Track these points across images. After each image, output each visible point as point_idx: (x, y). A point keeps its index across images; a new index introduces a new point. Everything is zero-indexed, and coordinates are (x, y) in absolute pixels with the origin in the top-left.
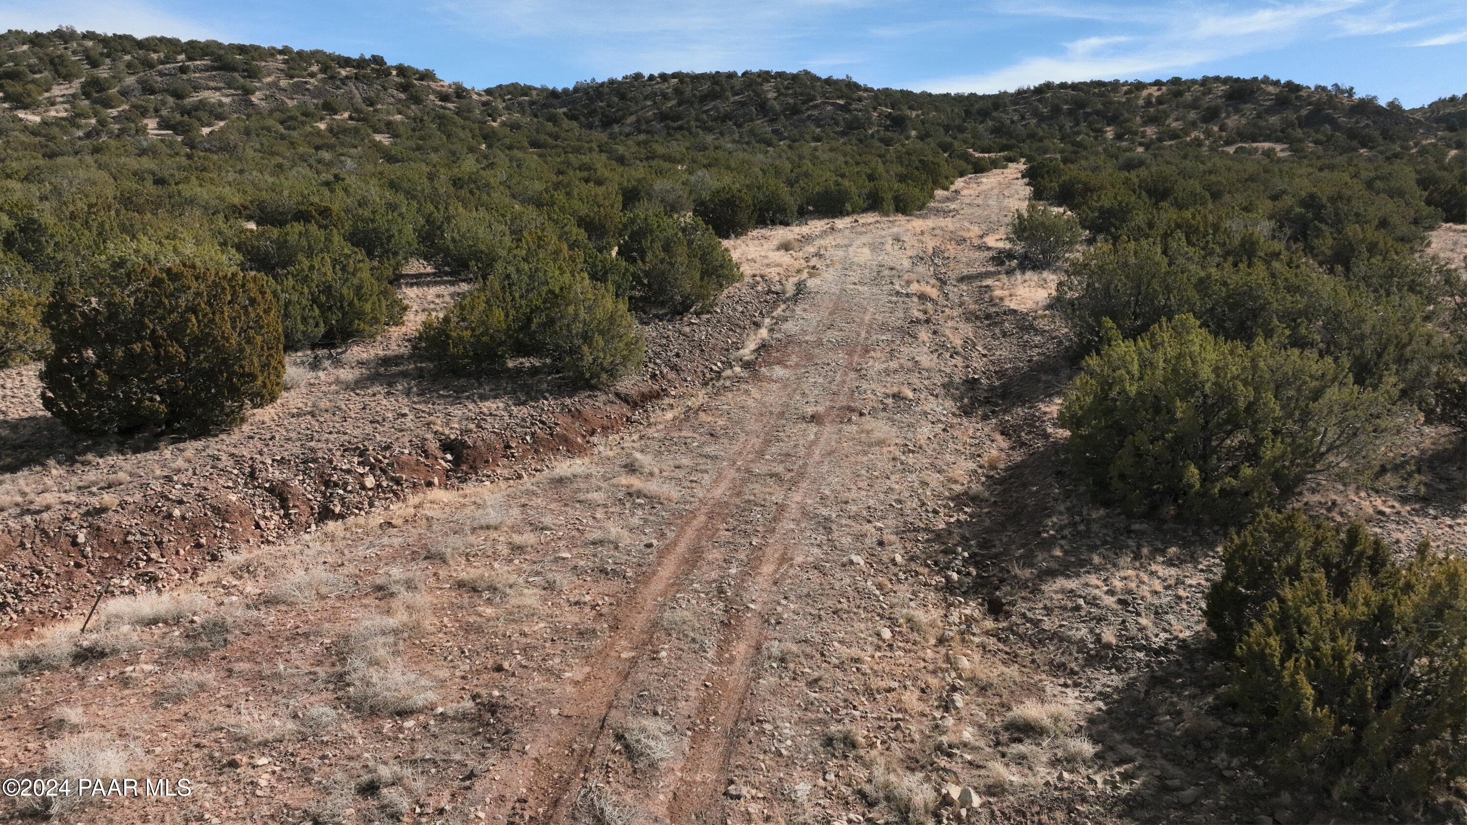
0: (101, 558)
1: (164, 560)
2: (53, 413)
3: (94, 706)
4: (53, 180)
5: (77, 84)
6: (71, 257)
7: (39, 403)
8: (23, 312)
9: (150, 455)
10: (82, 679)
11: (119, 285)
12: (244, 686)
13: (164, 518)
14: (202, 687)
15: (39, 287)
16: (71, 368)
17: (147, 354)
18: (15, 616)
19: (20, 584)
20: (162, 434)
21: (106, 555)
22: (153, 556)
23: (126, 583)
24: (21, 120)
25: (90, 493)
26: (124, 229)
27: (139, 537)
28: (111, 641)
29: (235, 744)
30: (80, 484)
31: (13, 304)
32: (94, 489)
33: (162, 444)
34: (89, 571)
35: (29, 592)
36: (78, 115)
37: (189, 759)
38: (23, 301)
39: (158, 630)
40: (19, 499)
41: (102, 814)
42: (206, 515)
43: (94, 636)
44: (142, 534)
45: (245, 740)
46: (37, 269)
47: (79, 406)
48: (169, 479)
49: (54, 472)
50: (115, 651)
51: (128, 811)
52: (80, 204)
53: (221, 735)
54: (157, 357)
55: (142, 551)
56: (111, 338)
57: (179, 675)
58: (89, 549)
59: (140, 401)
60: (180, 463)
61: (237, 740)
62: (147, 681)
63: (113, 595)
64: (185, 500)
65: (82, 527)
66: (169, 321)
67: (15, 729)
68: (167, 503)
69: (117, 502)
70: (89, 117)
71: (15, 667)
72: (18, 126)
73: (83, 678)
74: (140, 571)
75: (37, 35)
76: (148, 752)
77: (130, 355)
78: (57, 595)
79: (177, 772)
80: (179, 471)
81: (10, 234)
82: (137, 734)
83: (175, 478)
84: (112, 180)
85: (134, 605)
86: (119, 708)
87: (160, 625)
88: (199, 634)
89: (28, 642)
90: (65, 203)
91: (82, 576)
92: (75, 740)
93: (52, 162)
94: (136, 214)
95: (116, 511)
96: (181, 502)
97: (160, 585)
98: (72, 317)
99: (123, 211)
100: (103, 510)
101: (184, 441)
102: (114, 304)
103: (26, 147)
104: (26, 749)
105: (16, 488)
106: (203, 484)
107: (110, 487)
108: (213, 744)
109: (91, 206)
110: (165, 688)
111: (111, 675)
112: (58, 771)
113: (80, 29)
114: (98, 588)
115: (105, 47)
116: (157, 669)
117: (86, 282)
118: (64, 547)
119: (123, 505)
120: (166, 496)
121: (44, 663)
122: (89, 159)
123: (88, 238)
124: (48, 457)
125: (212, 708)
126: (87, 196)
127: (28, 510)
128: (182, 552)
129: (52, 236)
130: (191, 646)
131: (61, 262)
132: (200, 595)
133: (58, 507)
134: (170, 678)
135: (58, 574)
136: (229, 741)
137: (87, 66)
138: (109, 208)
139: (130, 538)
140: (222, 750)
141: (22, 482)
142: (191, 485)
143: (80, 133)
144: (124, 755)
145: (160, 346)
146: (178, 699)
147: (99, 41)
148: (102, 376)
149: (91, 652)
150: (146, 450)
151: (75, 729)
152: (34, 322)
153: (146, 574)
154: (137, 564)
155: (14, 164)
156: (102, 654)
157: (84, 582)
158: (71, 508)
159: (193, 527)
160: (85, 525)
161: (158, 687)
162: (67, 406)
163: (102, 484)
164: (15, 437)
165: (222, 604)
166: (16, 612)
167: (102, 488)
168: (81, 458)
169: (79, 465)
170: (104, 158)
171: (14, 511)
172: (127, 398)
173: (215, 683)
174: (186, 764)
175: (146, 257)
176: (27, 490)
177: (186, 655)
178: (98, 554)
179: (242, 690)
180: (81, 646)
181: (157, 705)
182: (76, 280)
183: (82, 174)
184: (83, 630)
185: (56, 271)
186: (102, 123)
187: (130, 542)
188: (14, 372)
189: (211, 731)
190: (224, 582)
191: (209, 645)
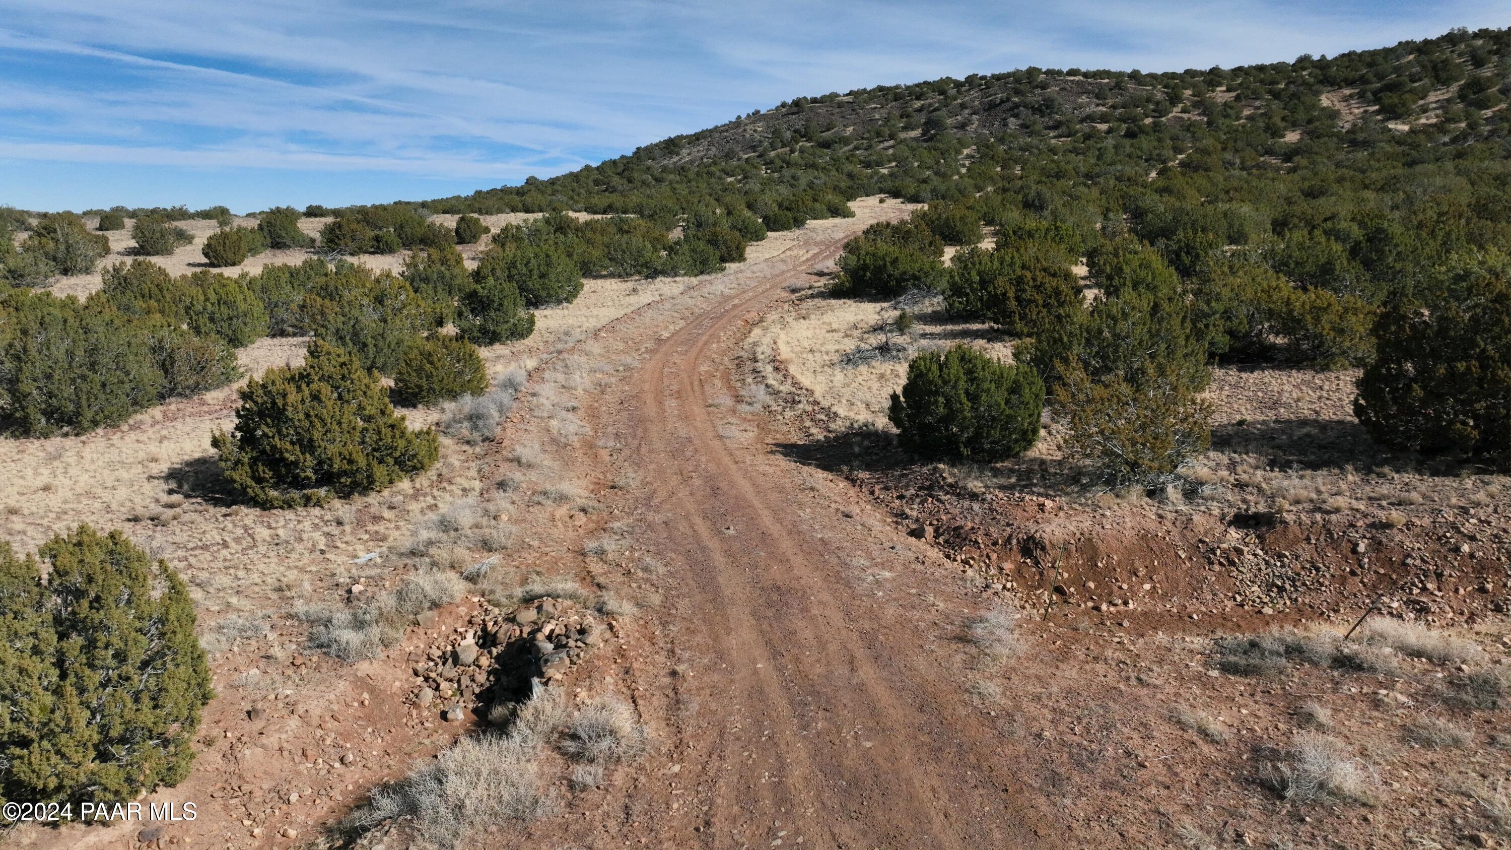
0: (1376, 572)
1: (1439, 594)
2: (1360, 420)
3: (1342, 714)
4: (1408, 189)
5: (1454, 87)
6: (1410, 268)
7: (1350, 409)
8: (1354, 319)
9: (1448, 481)
10: (1336, 684)
11: (1457, 299)
12: (1506, 762)
13: (1450, 550)
14: (1457, 742)
15: (1372, 296)
16: (1390, 379)
17: (1472, 374)
18: (1288, 603)
19: (1298, 574)
20: (1467, 461)
21: (1382, 571)
22: (1430, 586)
23: (1395, 605)
24: (1390, 130)
25: (1380, 505)
26: (1471, 238)
27: (1418, 562)
28: (1371, 658)
29: (1482, 820)
30: (1372, 495)
31: (1346, 310)
32: (1384, 503)
33: (1464, 472)
34: (1362, 582)
35: (1304, 584)
36: (1448, 120)
37: (1426, 810)
38: (1356, 309)
39: (1421, 664)
40: (1314, 496)
41: (1330, 820)
42: (1499, 559)
43: (1356, 647)
44: (1422, 560)
45: (1496, 821)
46: (1375, 278)
47: (1387, 417)
48: (1464, 511)
49: (1350, 477)
50: (1372, 669)
51: (1355, 831)
52: (1430, 213)
53: (1468, 803)
54: (1480, 381)
55: (1419, 578)
56: (1435, 355)
57: (1433, 719)
58: (1366, 560)
59: (1451, 423)
60: (1481, 496)
61: (1487, 817)
62: (1399, 712)
63: (1380, 613)
64: (1478, 537)
65: (1365, 537)
66: (1504, 341)
67: (1271, 705)
68: (1456, 536)
69: (1404, 521)
70: (1460, 121)
71: (1282, 649)
72: (1386, 137)
73: (1338, 683)
74: (1412, 598)
75: (1426, 42)
76: (1386, 783)
77: (1452, 372)
78: (1328, 594)
79: (1411, 817)
80: (1478, 504)
81: (1358, 243)
82: (1378, 759)
83: (1472, 511)
84: (1469, 186)
85: (1400, 629)
86: (1365, 726)
87: (1424, 660)
88: (1465, 685)
89: (1296, 630)
90: (1415, 213)
91: (1354, 584)
92: (1320, 737)
93: (1411, 170)
94: (1489, 222)
95: (1401, 530)
96: (1473, 538)
97: (1430, 618)
98: (1401, 328)
99: (1475, 220)
100: (1389, 525)
101: (1492, 473)
102: (1447, 319)
103: (1389, 157)
104: (1276, 727)
105: (1314, 485)
106: (1503, 525)
107: (1400, 504)
108: (1456, 808)
109: (1440, 214)
110: (1415, 725)
111: (1364, 691)
112: (1300, 760)
113: (1472, 29)
114: (1367, 601)
115: (1495, 44)
116: (1411, 703)
117: (1419, 292)
118: (1344, 552)
119: (1409, 525)
120: (1457, 528)
121: (1306, 655)
122: (1449, 165)
123: (1432, 246)
124: (1347, 462)
125: (1462, 769)
126: (1438, 204)
127: (1320, 508)
128: (1462, 591)
129: (1397, 245)
130: (1452, 694)
131: (1399, 272)
132: (1474, 644)
133: (1347, 512)
134: (1423, 718)
135: (1333, 576)
136: (1475, 813)
137: (1470, 67)
138: (1460, 216)
139: (1409, 561)
140: (1465, 818)
141: (1320, 481)
142: (1489, 523)
143: (1447, 139)
144: (1363, 775)
145: (1488, 366)
146: (1428, 744)
147: (1491, 37)
148: (1418, 391)
149: (1350, 661)
150: (1446, 474)
151: (1321, 728)
152: (1362, 330)
153: (1418, 602)
154: (1411, 589)
155: (1373, 175)
156: (1359, 668)
157: (1355, 591)
158: (1358, 516)
159: (1481, 568)
160: (1368, 535)
161: (1409, 722)
162: (1376, 415)
163: (1393, 500)
164: (1322, 437)
165: (1498, 662)
166: (1290, 598)
167: (1392, 504)
168: (1378, 470)
169: (1374, 476)
170: (1465, 163)
171: (1308, 506)
172: (1438, 418)
173: (1472, 745)
174: (1423, 815)
175: (1490, 270)
176: (1323, 489)
177: (1445, 701)
178: (1374, 567)
179: (1502, 765)
180: (1342, 651)
181: (1403, 740)
182: (1410, 291)
183: (1439, 181)
184: (1346, 637)
185: (1392, 280)
186: (1472, 126)
187: (1408, 565)
188: (1333, 375)
189: (1457, 793)
190: (1505, 639)
191: (1474, 701)
